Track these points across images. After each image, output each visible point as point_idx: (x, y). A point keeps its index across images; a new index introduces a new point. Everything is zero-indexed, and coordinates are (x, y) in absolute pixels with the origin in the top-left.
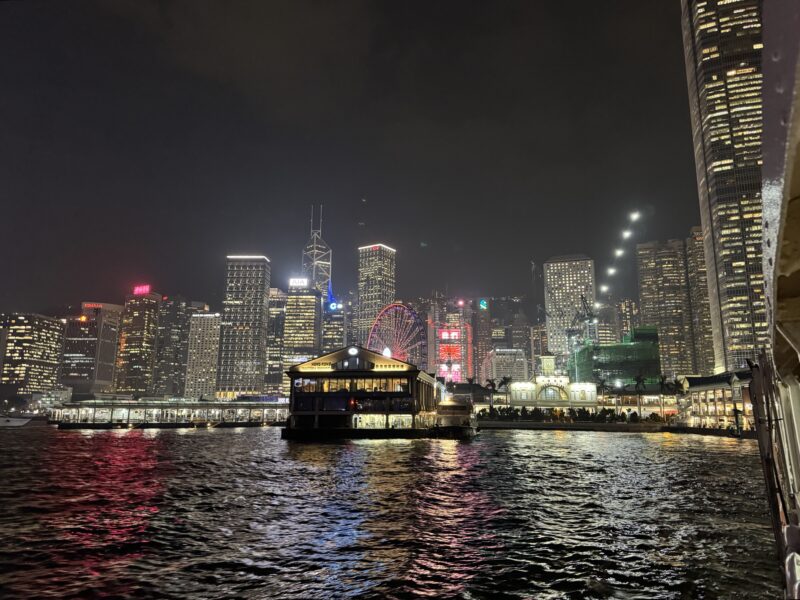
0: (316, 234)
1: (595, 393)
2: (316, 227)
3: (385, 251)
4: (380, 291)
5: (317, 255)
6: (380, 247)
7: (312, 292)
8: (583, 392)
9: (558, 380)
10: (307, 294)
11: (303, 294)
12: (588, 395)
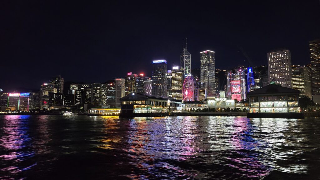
0: (185, 49)
1: (234, 103)
2: (185, 47)
3: (210, 53)
4: (208, 68)
5: (186, 56)
6: (208, 52)
7: (180, 71)
8: (230, 103)
9: (223, 99)
10: (178, 72)
11: (177, 72)
12: (232, 103)
